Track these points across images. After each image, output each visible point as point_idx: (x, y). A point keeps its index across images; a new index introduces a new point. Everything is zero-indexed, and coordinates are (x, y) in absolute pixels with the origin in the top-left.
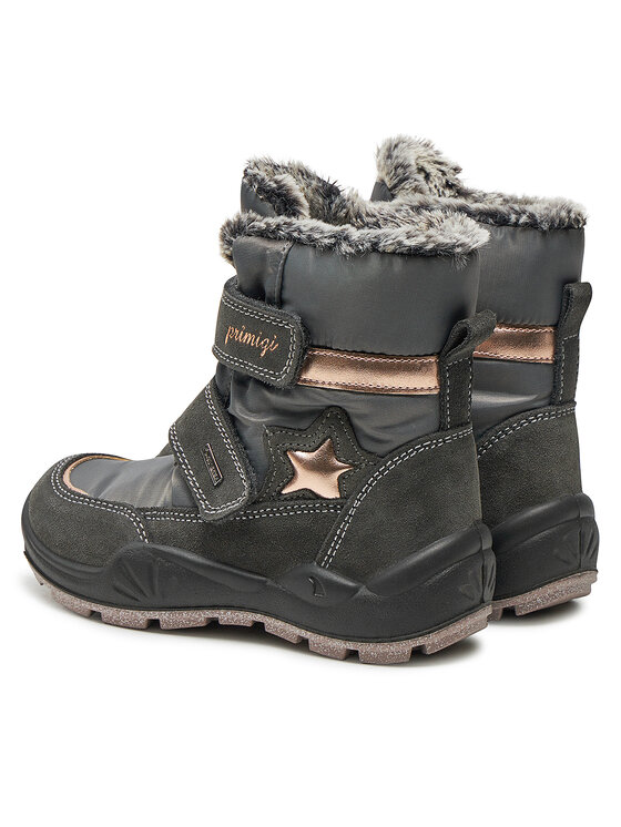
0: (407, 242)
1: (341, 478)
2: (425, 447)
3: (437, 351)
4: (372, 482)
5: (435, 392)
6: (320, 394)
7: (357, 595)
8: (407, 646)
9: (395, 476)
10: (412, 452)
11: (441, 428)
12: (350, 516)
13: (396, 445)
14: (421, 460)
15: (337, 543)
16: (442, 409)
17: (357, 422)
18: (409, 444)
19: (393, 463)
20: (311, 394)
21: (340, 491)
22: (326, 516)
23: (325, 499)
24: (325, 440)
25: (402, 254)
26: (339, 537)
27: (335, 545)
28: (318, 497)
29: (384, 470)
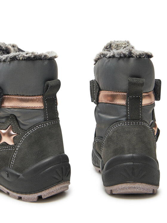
0: (26, 56)
1: (14, 138)
2: (39, 127)
3: (42, 94)
4: (23, 139)
5: (43, 108)
6: (7, 110)
7: (19, 177)
8: (36, 196)
9: (30, 136)
10: (35, 129)
11: (45, 120)
12: (17, 151)
13: (30, 126)
14: (38, 131)
15: (13, 160)
16: (45, 114)
17: (18, 119)
18: (34, 126)
19: (30, 132)
20: (4, 110)
21: (14, 143)
22: (10, 150)
23: (10, 145)
24: (9, 126)
25: (25, 60)
26: (14, 158)
27: (13, 161)
28: (8, 144)
29: (27, 135)
